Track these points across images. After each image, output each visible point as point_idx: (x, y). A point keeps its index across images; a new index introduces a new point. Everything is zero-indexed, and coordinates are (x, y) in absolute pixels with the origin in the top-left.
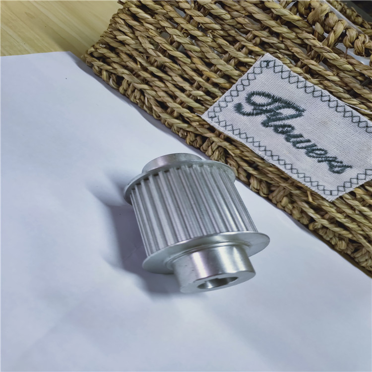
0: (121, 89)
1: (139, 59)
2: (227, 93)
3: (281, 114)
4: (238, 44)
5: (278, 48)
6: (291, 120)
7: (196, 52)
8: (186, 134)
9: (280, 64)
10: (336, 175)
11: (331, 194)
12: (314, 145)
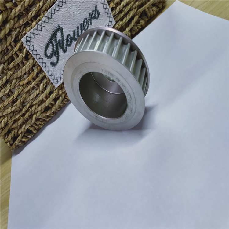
0: (35, 132)
1: (17, 117)
2: (43, 69)
3: (59, 40)
4: (14, 56)
5: (19, 32)
6: (64, 35)
7: (16, 82)
8: (66, 99)
9: (29, 34)
10: (100, 16)
11: (112, 22)
12: (81, 25)
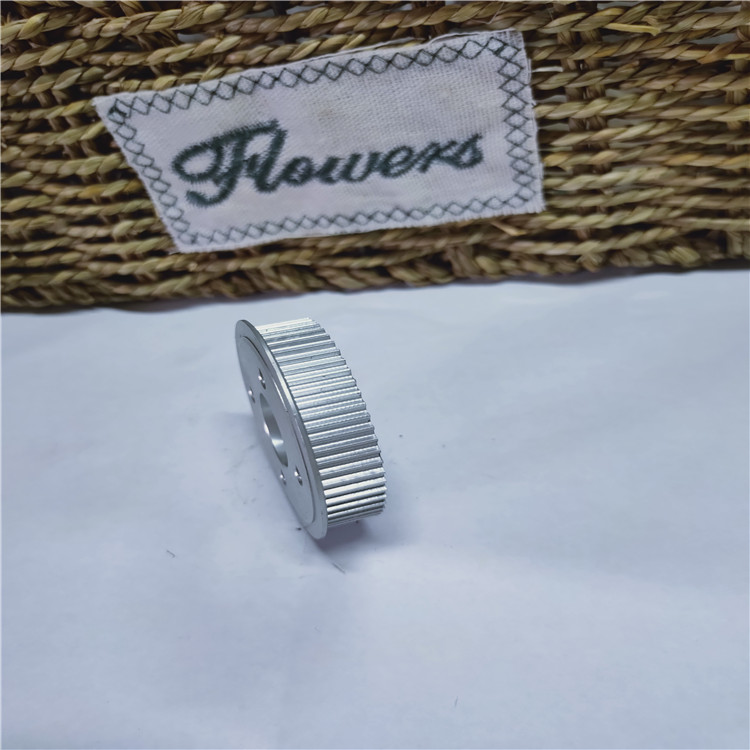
2: (152, 194)
3: (255, 157)
4: (51, 123)
6: (283, 153)
9: (132, 97)
10: (479, 167)
11: (525, 200)
12: (374, 156)
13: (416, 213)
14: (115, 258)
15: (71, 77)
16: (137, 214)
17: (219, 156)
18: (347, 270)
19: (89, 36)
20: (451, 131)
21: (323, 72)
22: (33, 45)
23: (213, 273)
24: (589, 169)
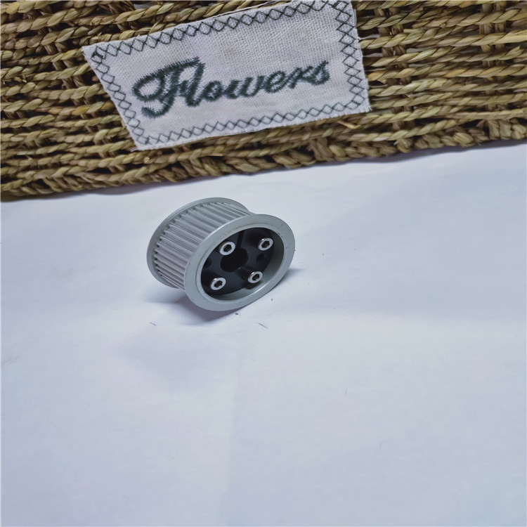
2: (120, 111)
3: (185, 82)
4: (55, 65)
7: (41, 104)
9: (106, 45)
10: (327, 83)
11: (359, 104)
12: (261, 78)
13: (289, 116)
14: (95, 156)
15: (68, 33)
16: (110, 125)
17: (163, 83)
18: (246, 159)
19: (78, 7)
20: (308, 60)
21: (226, 24)
22: (43, 13)
23: (160, 164)
24: (397, 81)
